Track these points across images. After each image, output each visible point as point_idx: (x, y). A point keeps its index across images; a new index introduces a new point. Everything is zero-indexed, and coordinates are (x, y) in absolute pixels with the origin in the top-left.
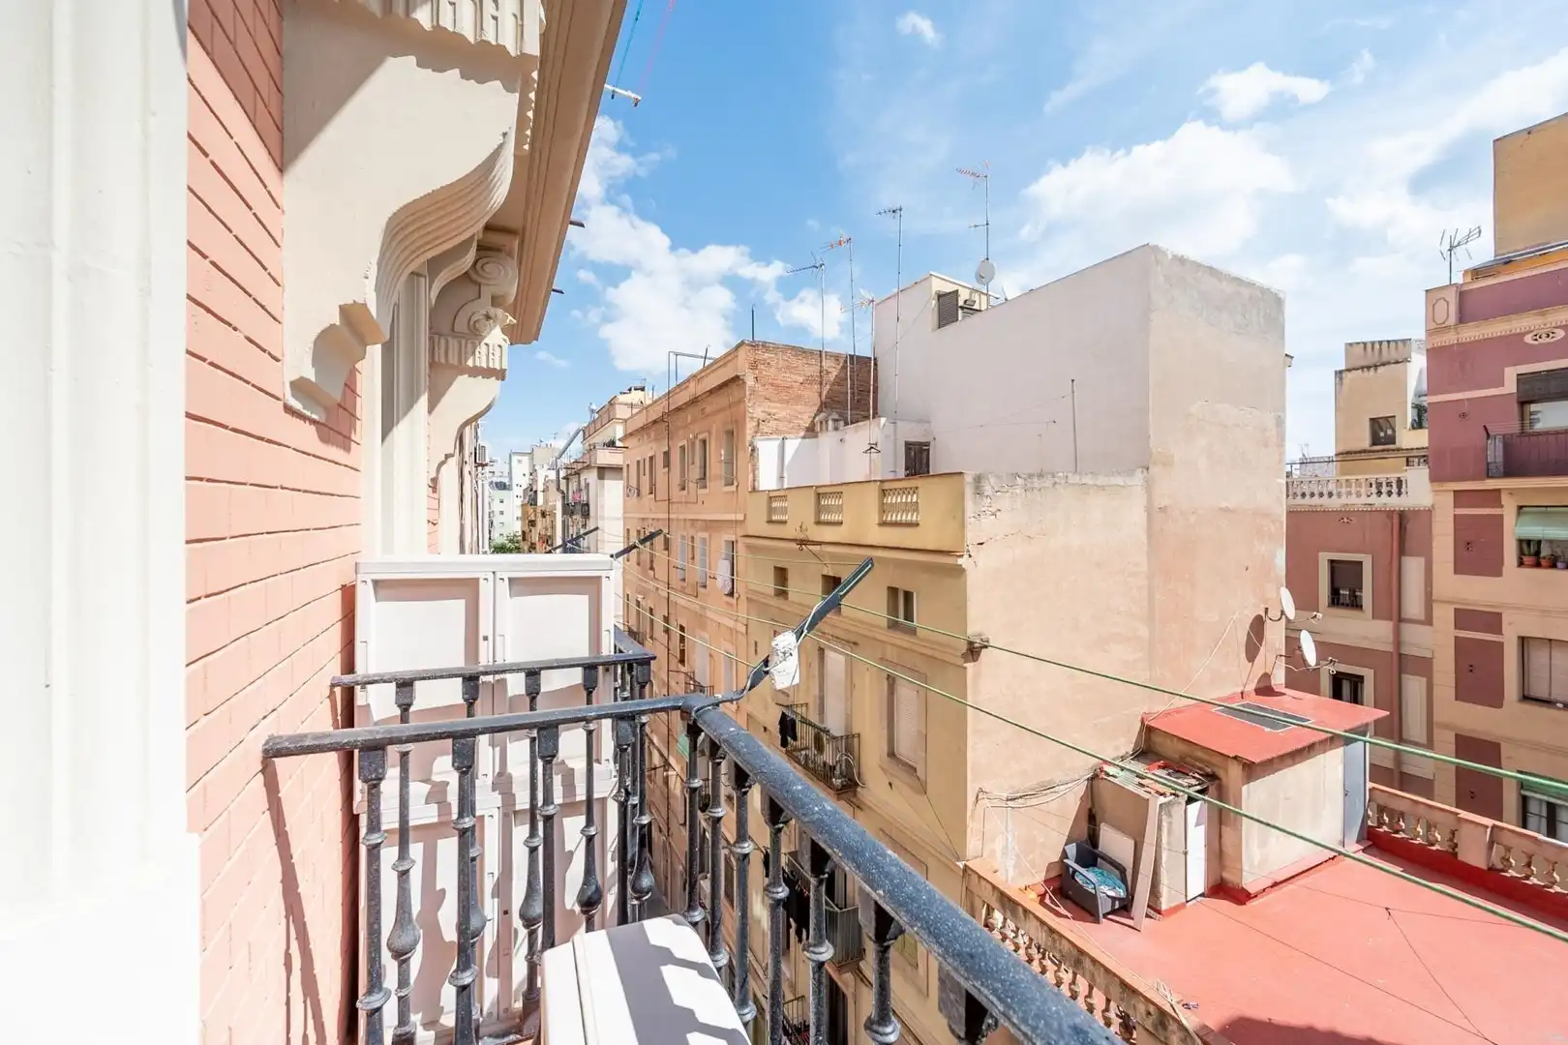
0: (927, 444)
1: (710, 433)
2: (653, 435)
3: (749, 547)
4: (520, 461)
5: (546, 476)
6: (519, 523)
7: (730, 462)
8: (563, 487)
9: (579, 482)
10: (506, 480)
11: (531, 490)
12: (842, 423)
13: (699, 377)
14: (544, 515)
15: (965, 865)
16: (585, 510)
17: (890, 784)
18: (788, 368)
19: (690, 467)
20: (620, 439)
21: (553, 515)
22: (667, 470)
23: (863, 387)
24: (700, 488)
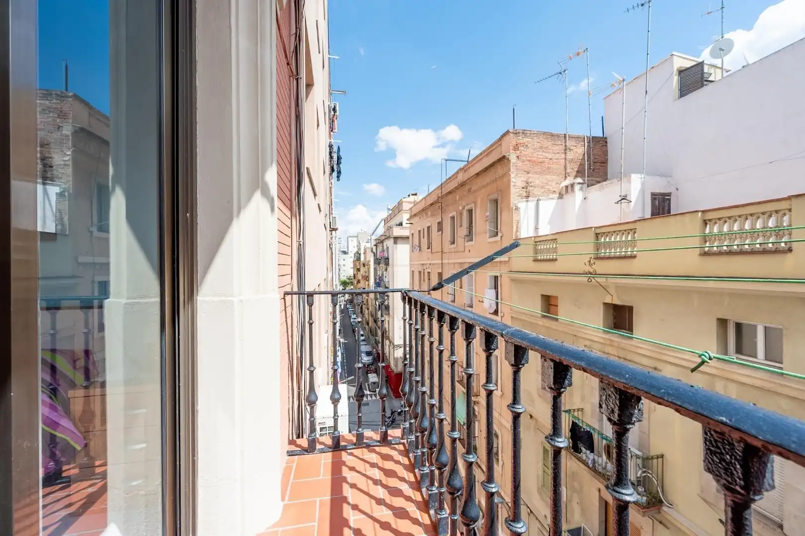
0: (669, 194)
1: (475, 203)
2: (429, 213)
3: (513, 280)
4: (352, 240)
5: (365, 246)
6: (352, 270)
7: (495, 220)
8: (374, 250)
9: (383, 246)
10: (346, 250)
11: (358, 254)
12: (585, 186)
13: (465, 169)
14: (364, 265)
16: (387, 261)
18: (541, 148)
19: (459, 229)
20: (408, 220)
21: (369, 265)
22: (440, 232)
23: (597, 160)
24: (467, 241)
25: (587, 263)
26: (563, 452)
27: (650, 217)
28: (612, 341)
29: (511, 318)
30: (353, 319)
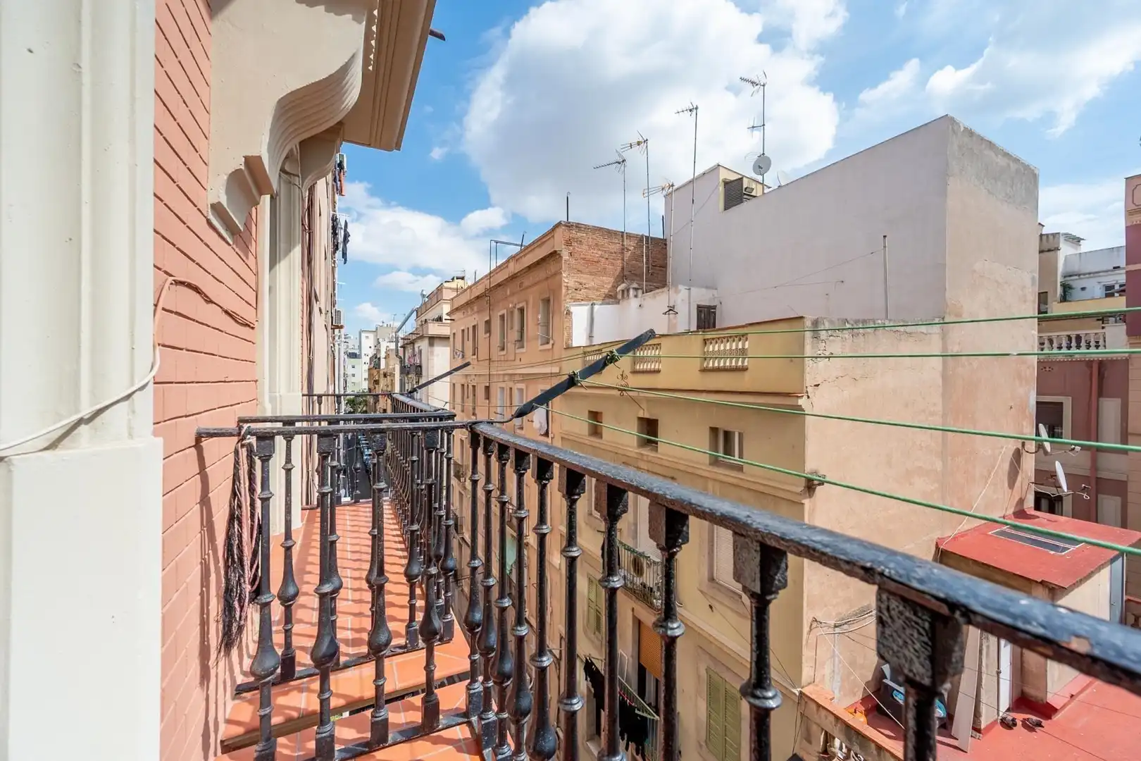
0: (714, 307)
1: (527, 302)
2: (475, 309)
4: (367, 337)
5: (388, 347)
6: (366, 382)
7: (547, 325)
8: (401, 354)
9: (414, 348)
10: (357, 352)
11: (376, 358)
12: (640, 292)
13: (517, 257)
14: (385, 375)
15: (801, 693)
16: (419, 369)
17: (711, 607)
18: (596, 245)
19: (509, 331)
20: (447, 314)
21: (392, 375)
22: (488, 334)
23: (656, 263)
24: (518, 348)
25: (620, 377)
26: (619, 592)
27: (696, 330)
28: (642, 454)
29: (560, 439)
30: (366, 455)
